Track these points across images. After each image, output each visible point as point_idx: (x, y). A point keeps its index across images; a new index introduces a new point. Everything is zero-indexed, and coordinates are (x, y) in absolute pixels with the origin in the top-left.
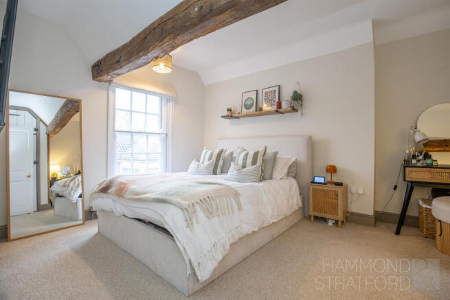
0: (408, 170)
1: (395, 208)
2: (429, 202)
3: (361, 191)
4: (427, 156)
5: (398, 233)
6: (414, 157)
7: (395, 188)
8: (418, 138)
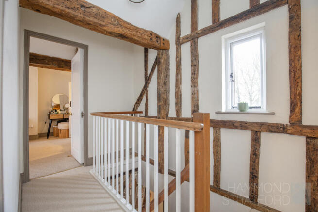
0: (50, 115)
1: (45, 131)
2: (57, 125)
3: (32, 126)
4: (56, 111)
5: (48, 138)
6: (52, 111)
7: (46, 123)
8: (53, 105)
